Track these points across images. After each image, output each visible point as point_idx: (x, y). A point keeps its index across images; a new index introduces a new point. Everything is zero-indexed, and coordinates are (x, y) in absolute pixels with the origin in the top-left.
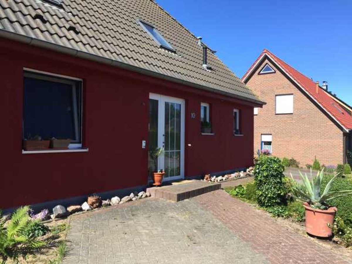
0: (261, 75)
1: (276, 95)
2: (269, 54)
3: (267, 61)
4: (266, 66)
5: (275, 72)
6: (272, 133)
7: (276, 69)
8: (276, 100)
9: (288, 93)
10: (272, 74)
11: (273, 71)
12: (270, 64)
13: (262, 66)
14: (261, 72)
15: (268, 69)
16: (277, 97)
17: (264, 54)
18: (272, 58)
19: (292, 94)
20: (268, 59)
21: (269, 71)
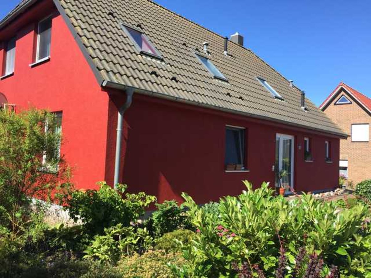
0: (338, 106)
1: (352, 124)
2: (345, 87)
3: (343, 93)
4: (342, 97)
5: (351, 103)
6: (348, 159)
7: (352, 101)
8: (352, 129)
9: (364, 123)
10: (348, 105)
11: (349, 102)
12: (346, 95)
13: (338, 97)
14: (337, 103)
15: (344, 100)
16: (353, 126)
17: (341, 87)
18: (348, 90)
19: (368, 124)
20: (344, 91)
21: (344, 101)
